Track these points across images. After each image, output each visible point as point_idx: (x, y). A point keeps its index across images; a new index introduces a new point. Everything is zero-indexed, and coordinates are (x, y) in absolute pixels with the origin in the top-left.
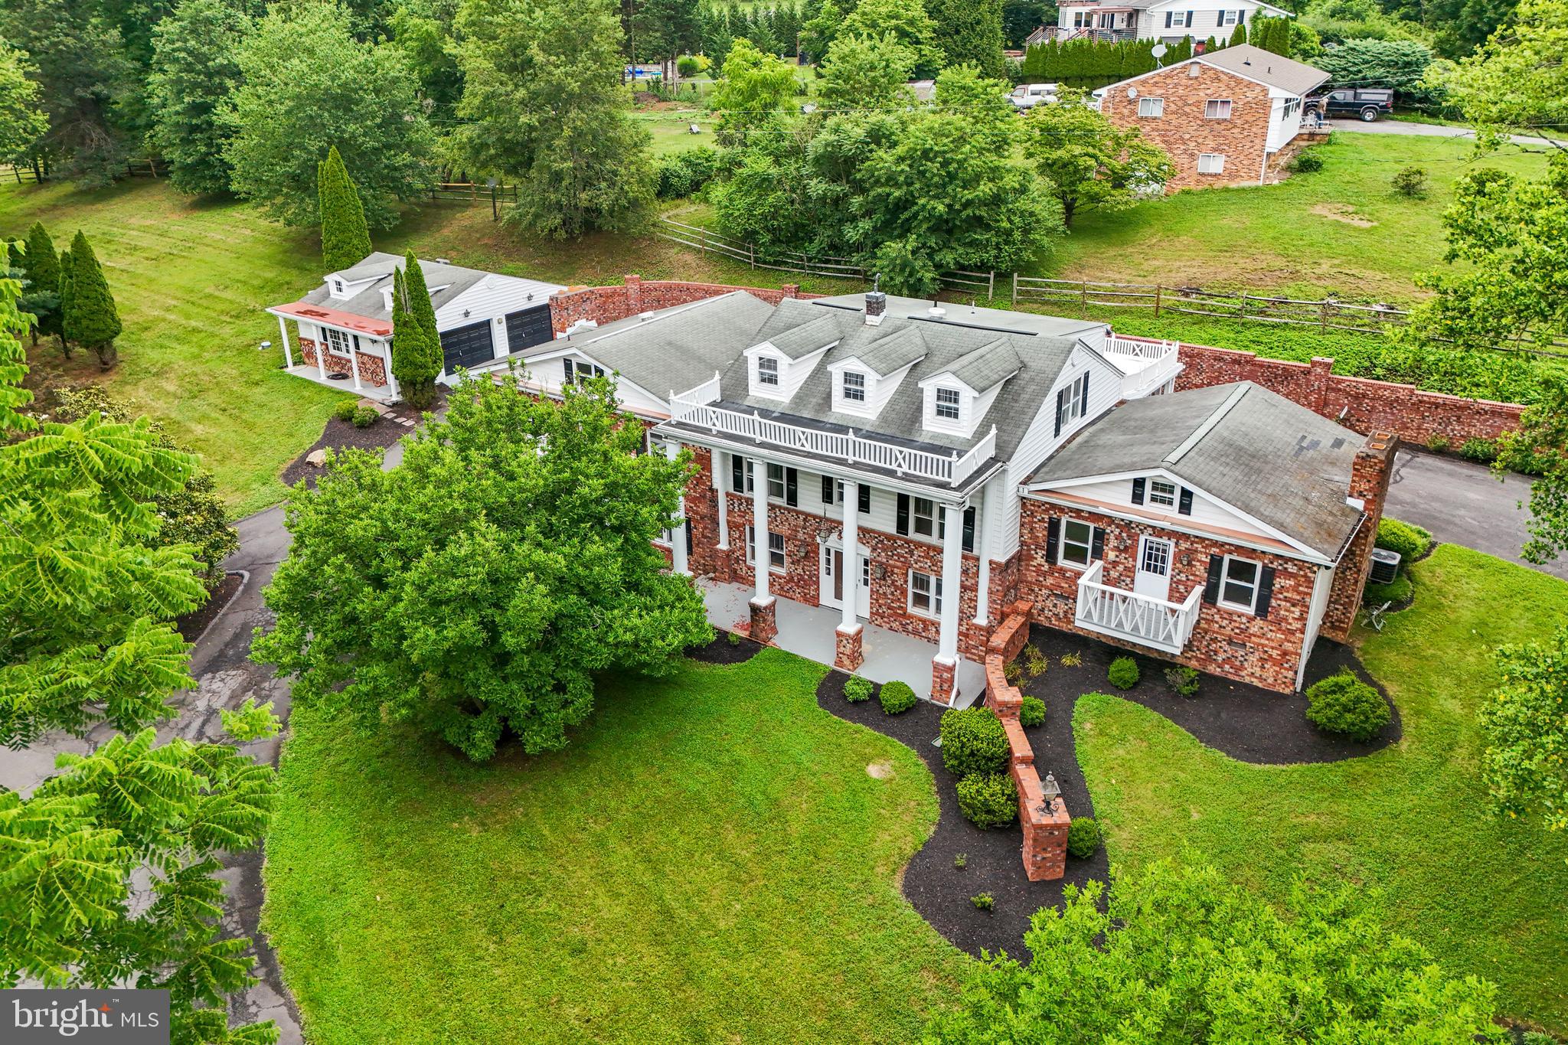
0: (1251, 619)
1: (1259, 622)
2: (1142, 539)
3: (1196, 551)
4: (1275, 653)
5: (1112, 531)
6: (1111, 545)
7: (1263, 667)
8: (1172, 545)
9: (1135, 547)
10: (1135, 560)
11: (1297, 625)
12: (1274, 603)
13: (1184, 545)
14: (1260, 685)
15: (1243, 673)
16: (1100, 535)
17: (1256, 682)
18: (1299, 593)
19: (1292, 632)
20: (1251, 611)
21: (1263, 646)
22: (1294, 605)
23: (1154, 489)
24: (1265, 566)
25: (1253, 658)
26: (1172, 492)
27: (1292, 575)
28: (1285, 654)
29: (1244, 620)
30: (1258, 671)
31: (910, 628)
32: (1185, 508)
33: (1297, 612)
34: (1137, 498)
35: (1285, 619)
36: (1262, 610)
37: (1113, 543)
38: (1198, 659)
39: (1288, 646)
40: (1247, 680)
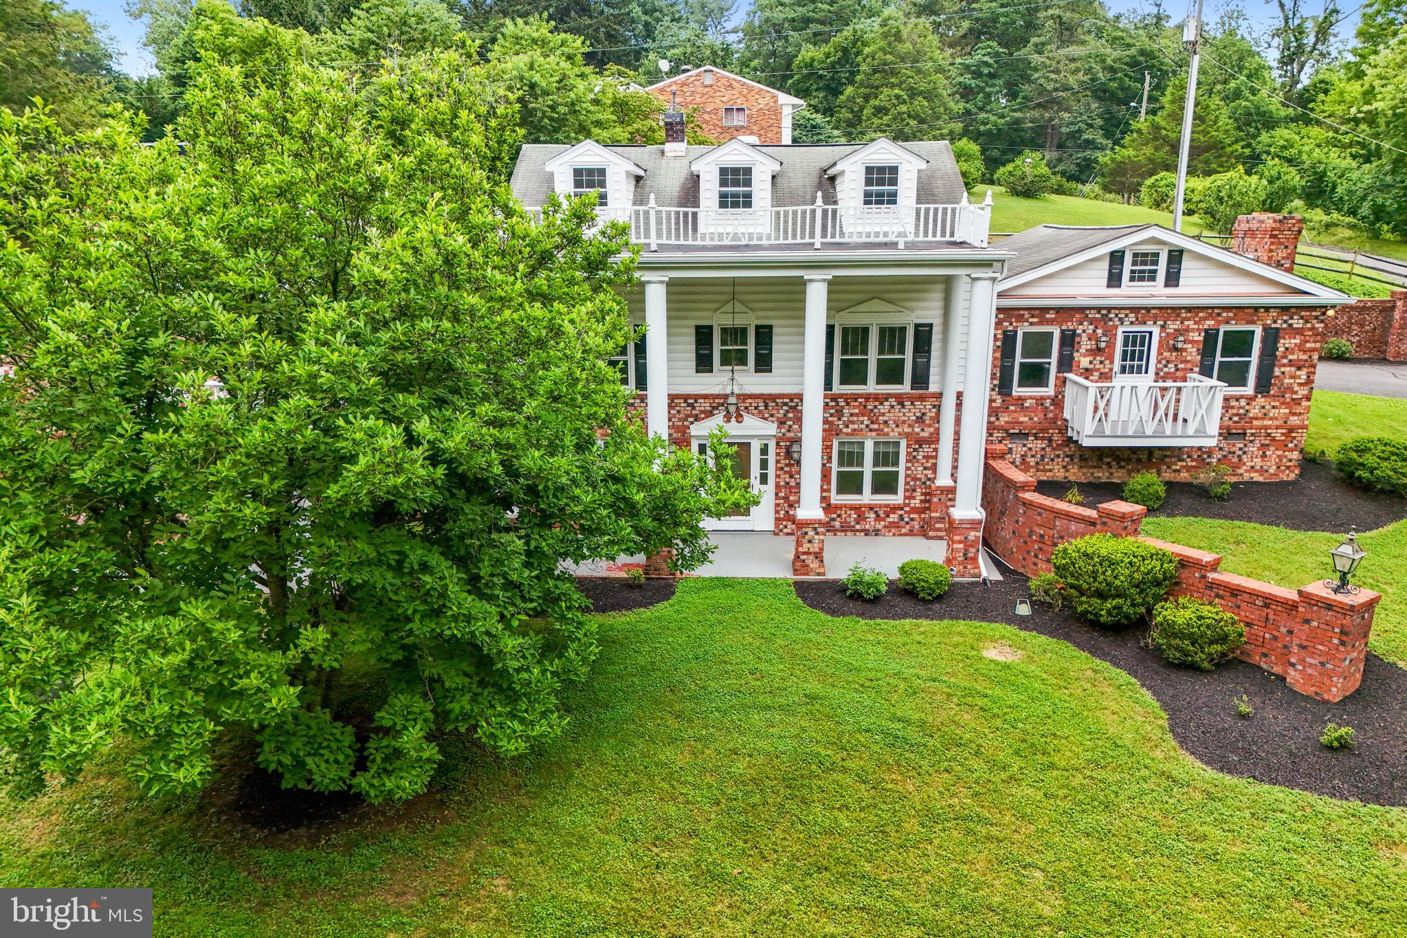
0: (1250, 399)
1: (1260, 400)
2: (1120, 330)
3: (1187, 330)
4: (1278, 434)
5: (1084, 330)
6: (1082, 350)
7: (1264, 456)
8: (1156, 331)
9: (1111, 345)
10: (1112, 362)
11: (1303, 392)
12: (1277, 372)
13: (1173, 326)
14: (1261, 479)
15: (1241, 471)
16: (1069, 340)
17: (1257, 477)
18: (1305, 352)
19: (1297, 402)
20: (1249, 390)
21: (1266, 428)
22: (1299, 368)
23: (1134, 263)
24: (1266, 329)
25: (1253, 448)
26: (1156, 263)
27: (1300, 332)
28: (1291, 430)
29: (1243, 402)
30: (1258, 462)
31: (837, 524)
32: (1173, 279)
33: (1303, 374)
34: (1114, 280)
35: (1290, 389)
36: (1263, 386)
37: (1086, 344)
38: (1189, 469)
39: (1294, 420)
40: (1246, 477)
